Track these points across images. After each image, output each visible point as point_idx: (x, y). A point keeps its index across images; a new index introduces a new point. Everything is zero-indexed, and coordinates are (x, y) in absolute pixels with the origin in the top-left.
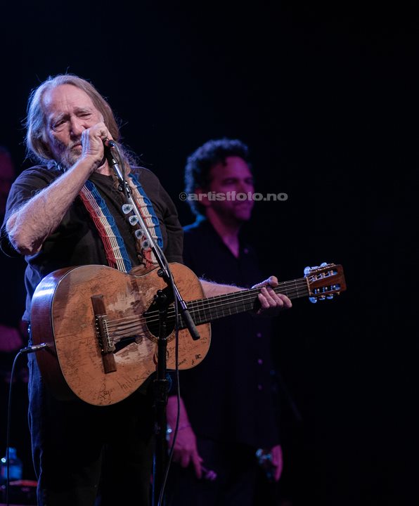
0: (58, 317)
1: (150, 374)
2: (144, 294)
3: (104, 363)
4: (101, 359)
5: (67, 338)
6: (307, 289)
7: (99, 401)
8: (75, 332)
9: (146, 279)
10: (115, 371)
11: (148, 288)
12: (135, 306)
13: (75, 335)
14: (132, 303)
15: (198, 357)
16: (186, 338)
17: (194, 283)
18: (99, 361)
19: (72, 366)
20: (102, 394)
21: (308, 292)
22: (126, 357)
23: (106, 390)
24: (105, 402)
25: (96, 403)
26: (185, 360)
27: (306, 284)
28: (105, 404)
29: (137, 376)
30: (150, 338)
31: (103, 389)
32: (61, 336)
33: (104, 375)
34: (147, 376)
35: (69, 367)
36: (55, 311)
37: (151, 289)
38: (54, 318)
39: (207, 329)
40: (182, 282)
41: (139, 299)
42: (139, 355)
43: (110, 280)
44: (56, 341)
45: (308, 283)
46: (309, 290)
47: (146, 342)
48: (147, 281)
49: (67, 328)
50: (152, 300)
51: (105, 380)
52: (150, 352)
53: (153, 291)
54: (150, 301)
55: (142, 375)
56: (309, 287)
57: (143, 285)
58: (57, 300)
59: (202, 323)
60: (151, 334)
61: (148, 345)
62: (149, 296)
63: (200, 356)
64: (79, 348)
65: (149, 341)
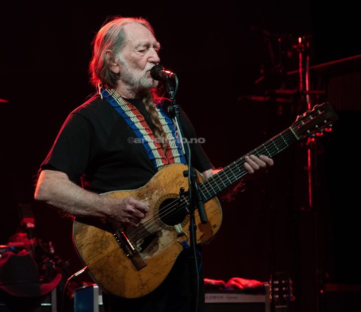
0: (83, 245)
1: (177, 256)
2: (151, 199)
3: (134, 264)
4: (130, 262)
5: (96, 258)
6: (294, 136)
7: (140, 293)
8: (101, 251)
9: (148, 187)
10: (146, 265)
11: (152, 193)
13: (101, 253)
15: (214, 227)
20: (141, 287)
22: (152, 251)
23: (143, 283)
24: (146, 291)
25: (138, 295)
27: (292, 132)
28: (146, 294)
29: (167, 261)
30: (166, 229)
31: (140, 283)
33: (137, 273)
34: (176, 258)
36: (78, 243)
38: (79, 248)
39: (215, 203)
40: (180, 177)
42: (163, 245)
44: (87, 264)
45: (293, 131)
46: (296, 136)
47: (165, 233)
48: (150, 188)
49: (93, 251)
50: (159, 200)
51: (139, 275)
52: (171, 240)
53: (157, 194)
54: (157, 202)
55: (170, 260)
56: (295, 134)
57: (147, 193)
58: (77, 234)
59: (209, 200)
60: (167, 226)
61: (168, 235)
62: (156, 198)
63: (216, 225)
64: (108, 261)
65: (167, 232)
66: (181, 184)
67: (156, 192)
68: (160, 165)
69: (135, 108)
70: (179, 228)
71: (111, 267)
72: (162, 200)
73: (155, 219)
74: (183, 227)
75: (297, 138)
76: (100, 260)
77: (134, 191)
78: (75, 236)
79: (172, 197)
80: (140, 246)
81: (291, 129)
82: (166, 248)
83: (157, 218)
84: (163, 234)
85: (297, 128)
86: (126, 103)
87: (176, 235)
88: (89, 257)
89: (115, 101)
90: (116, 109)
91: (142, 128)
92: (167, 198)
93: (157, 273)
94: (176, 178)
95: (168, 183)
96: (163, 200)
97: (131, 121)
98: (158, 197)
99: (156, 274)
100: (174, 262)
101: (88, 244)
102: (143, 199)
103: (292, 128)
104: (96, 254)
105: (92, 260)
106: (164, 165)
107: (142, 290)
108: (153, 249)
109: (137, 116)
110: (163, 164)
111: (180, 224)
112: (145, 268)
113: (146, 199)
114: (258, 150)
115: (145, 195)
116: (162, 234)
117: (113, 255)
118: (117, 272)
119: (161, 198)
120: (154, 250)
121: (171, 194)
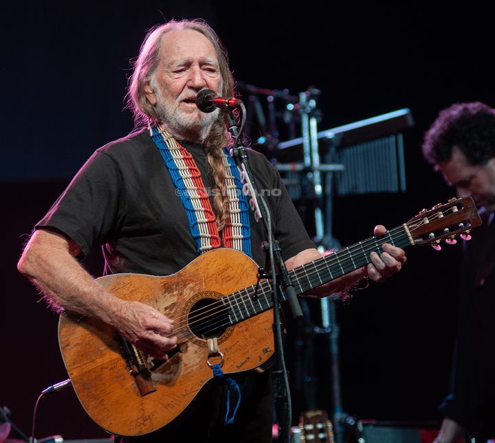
0: (68, 345)
2: (181, 294)
3: (138, 385)
4: (133, 382)
5: (84, 366)
6: (407, 237)
7: (138, 430)
8: (93, 358)
9: (180, 275)
10: (155, 391)
11: (185, 286)
12: (171, 310)
13: (93, 361)
14: (166, 309)
15: (266, 351)
16: (246, 333)
17: (246, 267)
18: (131, 383)
19: (95, 397)
20: (141, 421)
21: (409, 241)
22: (168, 372)
23: (146, 415)
24: (146, 430)
25: (133, 433)
26: (248, 358)
27: (405, 232)
29: (186, 390)
30: (195, 342)
31: (141, 414)
32: (75, 366)
33: (139, 399)
35: (91, 400)
36: (63, 340)
37: (188, 286)
38: (63, 348)
40: (230, 269)
41: (175, 301)
42: (185, 365)
43: (131, 288)
44: (69, 373)
45: (408, 231)
46: (411, 238)
47: (192, 348)
48: (183, 278)
49: (82, 356)
50: (193, 298)
51: (142, 404)
52: (199, 360)
53: (192, 289)
54: (189, 301)
55: (192, 388)
56: (409, 234)
57: (177, 284)
58: (64, 327)
59: (265, 310)
60: (197, 338)
61: (196, 352)
62: (188, 294)
63: (268, 350)
64: (101, 374)
65: (196, 347)
66: (229, 280)
67: (191, 285)
68: (205, 247)
69: (191, 156)
70: (212, 344)
71: (104, 384)
72: (197, 299)
73: (181, 325)
74: (219, 344)
75: (412, 242)
76: (89, 371)
77: (158, 279)
78: (61, 330)
79: (213, 297)
80: (153, 361)
81: (406, 227)
82: (189, 370)
83: (185, 323)
84: (189, 349)
85: (415, 227)
86: (179, 147)
87: (207, 354)
88: (74, 364)
89: (163, 142)
90: (162, 153)
91: (193, 187)
92: (204, 296)
93: (169, 405)
94: (225, 270)
95: (210, 274)
96: (199, 299)
97: (178, 175)
98: (192, 294)
99: (167, 406)
100: (197, 393)
101: (77, 344)
102: (169, 292)
103: (408, 226)
104: (85, 362)
105: (79, 369)
106: (213, 248)
107: (142, 426)
108: (169, 368)
109: (190, 169)
110: (210, 247)
111: (215, 339)
112: (152, 394)
113: (175, 293)
114: (350, 250)
115: (174, 286)
116: (187, 348)
117: (110, 367)
118: (111, 392)
119: (197, 295)
120: (171, 370)
121: (211, 293)
